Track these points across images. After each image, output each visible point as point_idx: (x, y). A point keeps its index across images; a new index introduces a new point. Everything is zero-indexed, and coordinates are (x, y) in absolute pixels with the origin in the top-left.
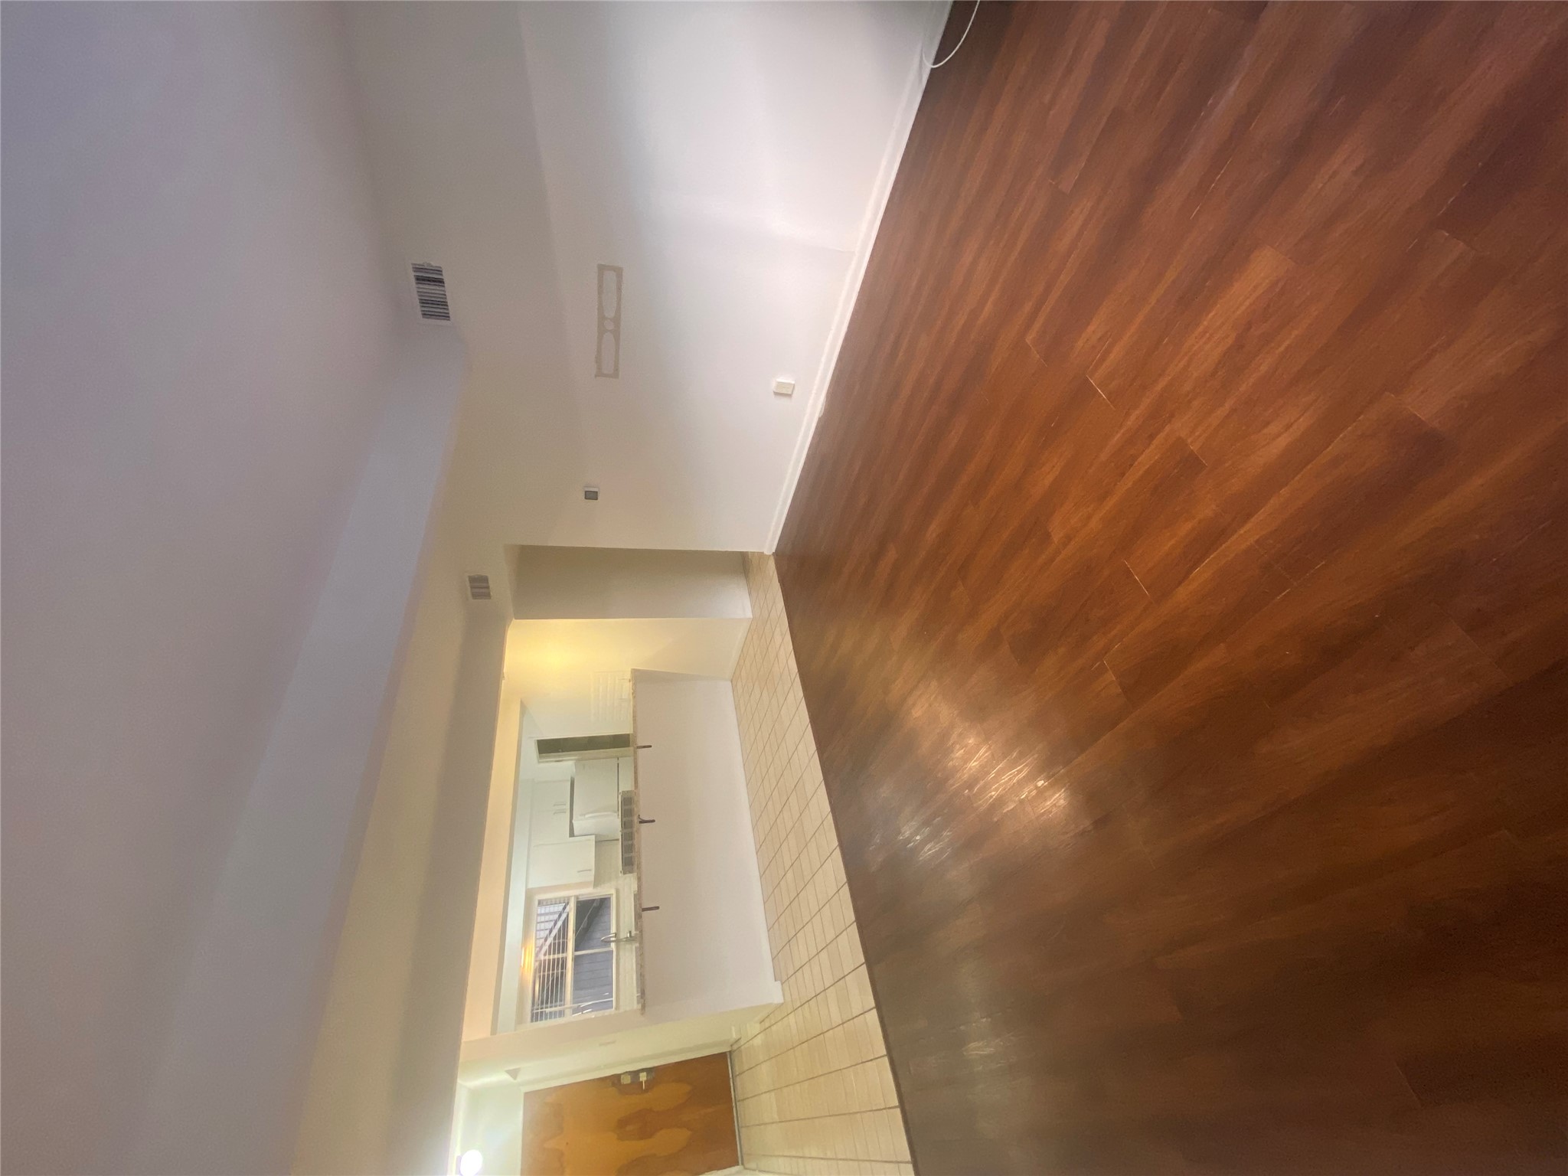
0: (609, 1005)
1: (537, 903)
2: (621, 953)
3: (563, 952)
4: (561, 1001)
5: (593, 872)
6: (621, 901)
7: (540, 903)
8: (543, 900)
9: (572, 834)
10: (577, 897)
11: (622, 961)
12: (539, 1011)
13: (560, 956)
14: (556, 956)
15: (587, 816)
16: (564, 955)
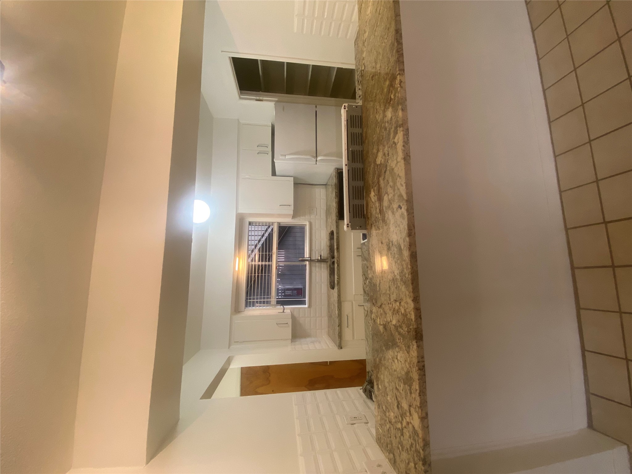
0: (303, 303)
1: (248, 223)
2: (313, 268)
3: (269, 261)
4: (268, 295)
5: (292, 208)
6: (313, 231)
7: (250, 224)
8: (253, 222)
9: (274, 173)
10: (279, 223)
11: (313, 274)
12: (252, 300)
13: (267, 263)
14: (264, 263)
15: (287, 157)
16: (270, 263)
